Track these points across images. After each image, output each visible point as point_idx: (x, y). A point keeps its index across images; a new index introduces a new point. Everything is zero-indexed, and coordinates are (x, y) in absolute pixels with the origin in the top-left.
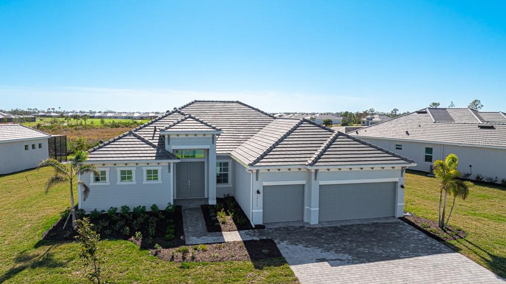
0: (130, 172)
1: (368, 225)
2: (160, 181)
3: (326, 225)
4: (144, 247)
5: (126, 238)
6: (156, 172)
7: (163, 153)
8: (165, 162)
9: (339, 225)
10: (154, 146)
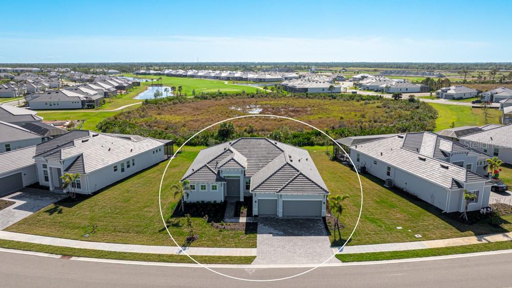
0: (205, 186)
2: (217, 190)
3: (286, 218)
4: (209, 221)
5: (202, 217)
6: (216, 186)
7: (219, 178)
10: (215, 174)
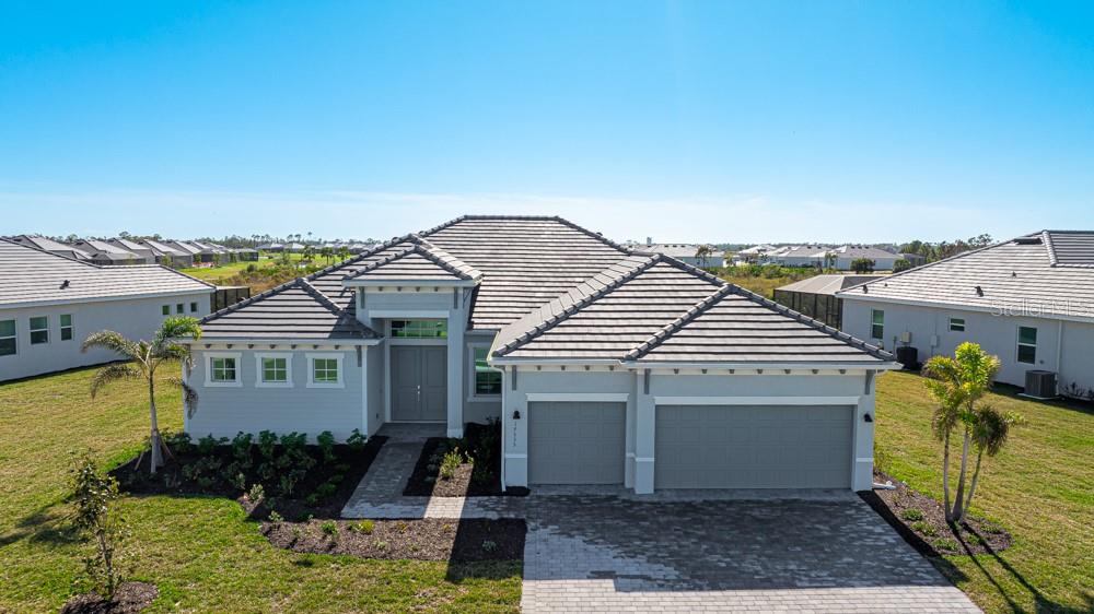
0: (282, 363)
1: (770, 504)
2: (340, 384)
3: (670, 497)
6: (333, 363)
8: (350, 345)
9: (698, 500)
